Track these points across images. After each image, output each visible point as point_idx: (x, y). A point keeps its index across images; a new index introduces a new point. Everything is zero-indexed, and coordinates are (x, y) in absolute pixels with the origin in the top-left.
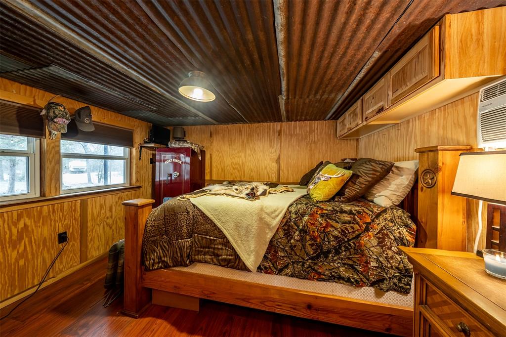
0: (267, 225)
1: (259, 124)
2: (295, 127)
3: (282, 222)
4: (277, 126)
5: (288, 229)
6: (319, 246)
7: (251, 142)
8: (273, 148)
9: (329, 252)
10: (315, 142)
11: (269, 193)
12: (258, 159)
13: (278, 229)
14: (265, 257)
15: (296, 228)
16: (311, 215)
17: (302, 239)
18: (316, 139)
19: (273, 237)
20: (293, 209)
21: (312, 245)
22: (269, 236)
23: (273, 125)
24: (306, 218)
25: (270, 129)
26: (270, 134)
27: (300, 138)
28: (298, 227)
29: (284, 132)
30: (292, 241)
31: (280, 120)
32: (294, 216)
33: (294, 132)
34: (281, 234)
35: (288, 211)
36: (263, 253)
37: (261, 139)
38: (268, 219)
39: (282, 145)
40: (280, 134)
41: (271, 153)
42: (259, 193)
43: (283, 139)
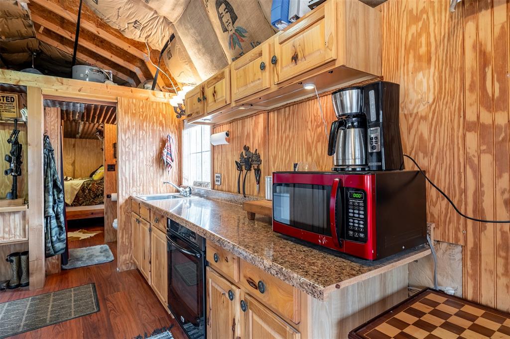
0: (75, 189)
2: (86, 143)
3: (81, 187)
5: (84, 190)
6: (96, 194)
8: (69, 155)
9: (99, 195)
11: (73, 180)
13: (79, 190)
15: (87, 189)
16: (93, 184)
17: (89, 193)
19: (77, 193)
20: (85, 183)
21: (93, 194)
22: (76, 193)
23: (69, 140)
24: (90, 185)
26: (66, 146)
27: (90, 150)
29: (77, 145)
30: (85, 194)
31: (75, 137)
32: (86, 185)
33: (85, 146)
34: (81, 192)
35: (83, 184)
36: (73, 199)
38: (75, 187)
39: (76, 154)
40: (74, 146)
41: (67, 159)
42: (68, 179)
43: (76, 150)
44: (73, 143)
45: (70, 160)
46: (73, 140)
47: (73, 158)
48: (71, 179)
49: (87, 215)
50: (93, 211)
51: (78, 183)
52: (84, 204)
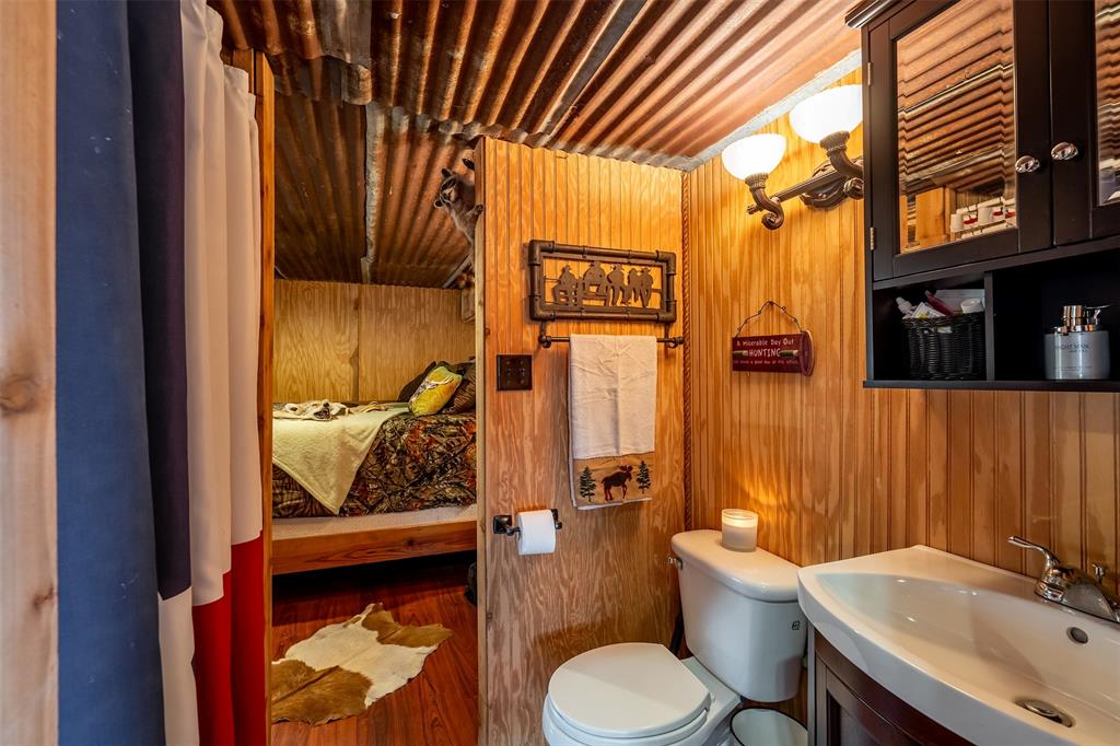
0: (353, 451)
1: (311, 283)
2: (388, 296)
3: (373, 445)
4: (353, 290)
5: (383, 453)
6: (423, 468)
7: (293, 320)
8: (344, 333)
9: (433, 472)
10: (425, 326)
11: (349, 412)
12: (309, 355)
13: (368, 455)
14: (350, 496)
15: (393, 449)
16: (412, 432)
17: (401, 463)
18: (427, 320)
19: (362, 466)
20: (388, 427)
21: (413, 468)
22: (356, 464)
23: (342, 288)
24: (405, 436)
25: (335, 296)
26: (335, 306)
27: (398, 316)
28: (395, 448)
29: (366, 303)
30: (388, 467)
31: (357, 278)
32: (390, 435)
33: (386, 305)
34: (373, 460)
35: (382, 430)
36: (347, 487)
37: (315, 313)
38: (353, 443)
39: (363, 328)
40: (357, 306)
41: (339, 343)
42: (333, 413)
43: (364, 316)
44: (354, 294)
45: (348, 345)
46: (355, 287)
47: (355, 342)
48: (342, 412)
49: (392, 546)
50: (414, 534)
51: (365, 423)
52: (384, 506)
